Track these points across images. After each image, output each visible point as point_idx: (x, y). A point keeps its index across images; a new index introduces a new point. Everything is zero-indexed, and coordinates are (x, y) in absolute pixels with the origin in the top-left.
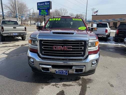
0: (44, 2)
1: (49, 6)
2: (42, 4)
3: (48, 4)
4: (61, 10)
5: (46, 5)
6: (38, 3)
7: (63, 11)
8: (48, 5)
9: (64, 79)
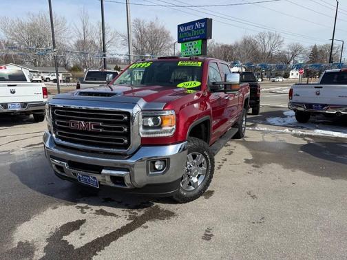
0: (193, 23)
1: (206, 31)
2: (188, 28)
3: (203, 26)
4: (262, 36)
5: (197, 29)
6: (179, 26)
7: (266, 40)
8: (201, 28)
9: (113, 201)
